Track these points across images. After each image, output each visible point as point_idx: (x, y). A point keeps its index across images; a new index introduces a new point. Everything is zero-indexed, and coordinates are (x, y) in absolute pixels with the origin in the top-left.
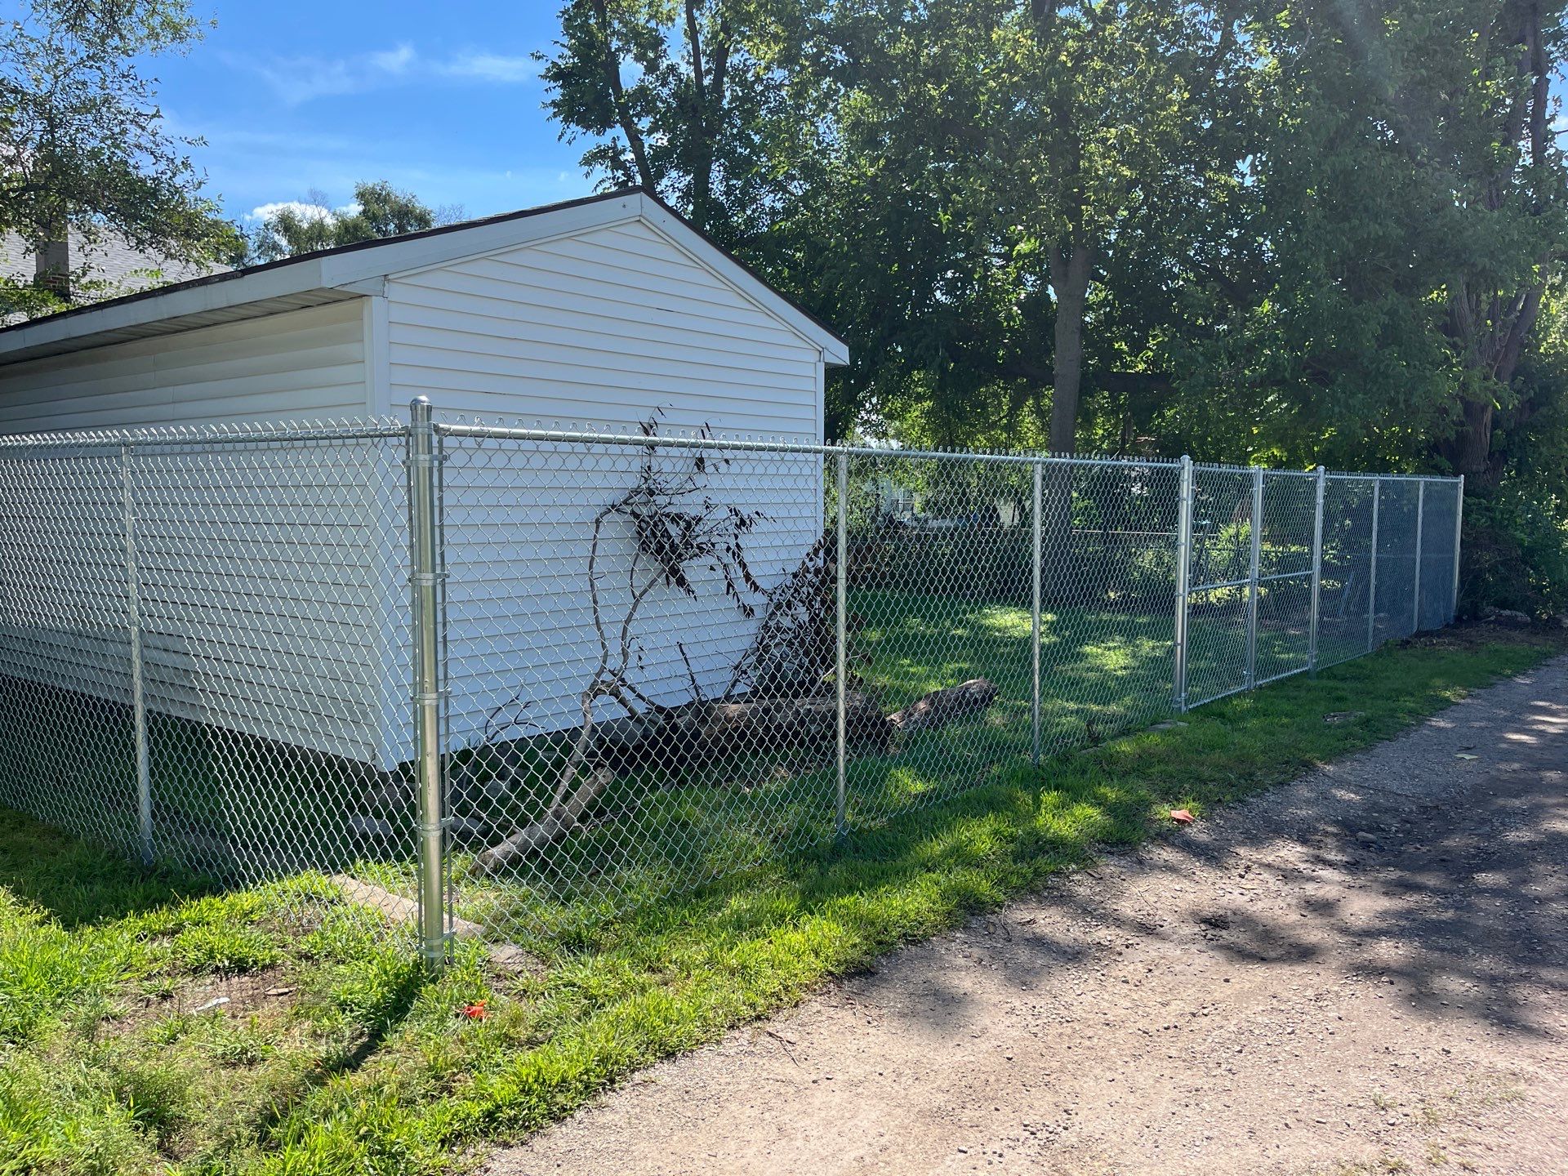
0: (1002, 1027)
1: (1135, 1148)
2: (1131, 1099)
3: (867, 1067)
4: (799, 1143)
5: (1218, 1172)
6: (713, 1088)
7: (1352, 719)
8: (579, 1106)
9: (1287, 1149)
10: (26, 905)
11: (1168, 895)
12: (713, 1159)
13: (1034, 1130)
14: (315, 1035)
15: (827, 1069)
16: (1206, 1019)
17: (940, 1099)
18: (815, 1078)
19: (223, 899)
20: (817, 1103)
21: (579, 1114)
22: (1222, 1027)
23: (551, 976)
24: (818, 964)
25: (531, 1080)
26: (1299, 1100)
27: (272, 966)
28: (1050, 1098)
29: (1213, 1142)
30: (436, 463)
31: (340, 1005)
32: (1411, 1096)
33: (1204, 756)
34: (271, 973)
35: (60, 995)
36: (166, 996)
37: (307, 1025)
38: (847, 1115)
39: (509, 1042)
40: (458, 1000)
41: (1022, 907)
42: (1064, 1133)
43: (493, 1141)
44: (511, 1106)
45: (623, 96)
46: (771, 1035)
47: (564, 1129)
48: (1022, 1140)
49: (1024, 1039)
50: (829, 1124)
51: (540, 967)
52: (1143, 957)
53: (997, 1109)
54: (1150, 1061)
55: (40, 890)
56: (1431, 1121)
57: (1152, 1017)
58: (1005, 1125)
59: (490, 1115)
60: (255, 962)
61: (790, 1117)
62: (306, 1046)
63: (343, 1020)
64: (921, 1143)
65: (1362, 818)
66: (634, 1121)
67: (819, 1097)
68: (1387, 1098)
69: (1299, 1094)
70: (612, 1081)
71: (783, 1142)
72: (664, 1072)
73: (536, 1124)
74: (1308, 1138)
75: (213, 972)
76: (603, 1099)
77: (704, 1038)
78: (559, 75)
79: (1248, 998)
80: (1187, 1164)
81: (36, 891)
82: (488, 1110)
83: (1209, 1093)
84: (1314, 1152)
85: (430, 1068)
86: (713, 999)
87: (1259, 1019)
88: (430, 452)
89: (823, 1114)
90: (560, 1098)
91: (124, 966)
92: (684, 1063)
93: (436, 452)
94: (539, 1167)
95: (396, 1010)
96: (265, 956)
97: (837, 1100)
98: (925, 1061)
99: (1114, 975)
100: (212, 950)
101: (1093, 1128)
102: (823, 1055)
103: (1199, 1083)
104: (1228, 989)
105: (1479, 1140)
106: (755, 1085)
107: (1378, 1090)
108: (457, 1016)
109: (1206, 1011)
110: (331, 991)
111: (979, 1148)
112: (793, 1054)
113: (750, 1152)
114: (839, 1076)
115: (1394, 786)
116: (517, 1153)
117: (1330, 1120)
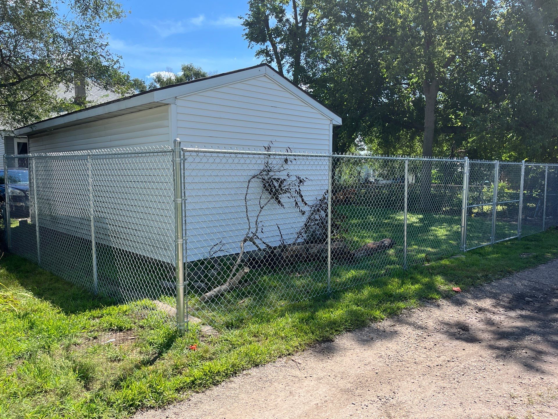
0: (376, 362)
1: (416, 407)
2: (419, 390)
3: (325, 373)
4: (297, 398)
5: (446, 417)
6: (270, 377)
7: (531, 256)
8: (223, 381)
9: (473, 410)
10: (55, 307)
11: (447, 318)
12: (266, 401)
13: (381, 398)
14: (141, 353)
15: (311, 373)
16: (453, 363)
17: (349, 386)
18: (306, 376)
19: (117, 307)
20: (305, 384)
21: (223, 384)
22: (458, 366)
23: (220, 337)
24: (313, 337)
25: (207, 371)
26: (482, 393)
27: (130, 329)
28: (389, 387)
29: (446, 406)
30: (182, 161)
31: (150, 343)
32: (525, 394)
33: (469, 268)
34: (130, 332)
35: (61, 336)
36: (95, 338)
37: (139, 349)
38: (315, 389)
39: (202, 358)
40: (188, 344)
41: (391, 320)
42: (392, 400)
43: (193, 391)
44: (200, 379)
45: (270, 31)
46: (293, 360)
47: (217, 388)
48: (376, 401)
49: (383, 366)
50: (308, 392)
51: (218, 334)
52: (433, 340)
53: (369, 390)
54: (429, 377)
55: (60, 302)
56: (531, 403)
57: (433, 361)
58: (371, 395)
59: (193, 382)
60: (125, 328)
61: (295, 388)
62: (137, 356)
63: (150, 348)
64: (339, 400)
65: (528, 292)
66: (241, 387)
67: (306, 382)
68: (515, 394)
69: (482, 391)
70: (236, 373)
71: (291, 397)
72: (254, 371)
73: (208, 386)
74: (482, 407)
75: (111, 331)
76: (232, 379)
77: (269, 360)
78: (247, 24)
79: (470, 356)
80: (435, 413)
81: (59, 302)
82: (192, 380)
83: (448, 389)
84: (483, 412)
85: (175, 365)
86: (274, 347)
87: (473, 364)
88: (180, 157)
89: (306, 388)
90: (217, 378)
91: (83, 328)
92: (261, 368)
93: (182, 157)
94: (207, 400)
95: (167, 346)
96: (128, 326)
97: (312, 384)
98: (346, 372)
99: (421, 345)
100: (111, 323)
101: (403, 399)
102: (310, 368)
103: (445, 385)
104: (463, 353)
105: (548, 411)
106: (284, 377)
107: (512, 391)
108: (187, 349)
109: (453, 360)
110: (147, 338)
111: (360, 403)
112: (299, 367)
113: (279, 400)
114: (315, 376)
115: (543, 281)
116: (200, 395)
117: (492, 401)
